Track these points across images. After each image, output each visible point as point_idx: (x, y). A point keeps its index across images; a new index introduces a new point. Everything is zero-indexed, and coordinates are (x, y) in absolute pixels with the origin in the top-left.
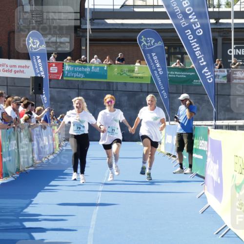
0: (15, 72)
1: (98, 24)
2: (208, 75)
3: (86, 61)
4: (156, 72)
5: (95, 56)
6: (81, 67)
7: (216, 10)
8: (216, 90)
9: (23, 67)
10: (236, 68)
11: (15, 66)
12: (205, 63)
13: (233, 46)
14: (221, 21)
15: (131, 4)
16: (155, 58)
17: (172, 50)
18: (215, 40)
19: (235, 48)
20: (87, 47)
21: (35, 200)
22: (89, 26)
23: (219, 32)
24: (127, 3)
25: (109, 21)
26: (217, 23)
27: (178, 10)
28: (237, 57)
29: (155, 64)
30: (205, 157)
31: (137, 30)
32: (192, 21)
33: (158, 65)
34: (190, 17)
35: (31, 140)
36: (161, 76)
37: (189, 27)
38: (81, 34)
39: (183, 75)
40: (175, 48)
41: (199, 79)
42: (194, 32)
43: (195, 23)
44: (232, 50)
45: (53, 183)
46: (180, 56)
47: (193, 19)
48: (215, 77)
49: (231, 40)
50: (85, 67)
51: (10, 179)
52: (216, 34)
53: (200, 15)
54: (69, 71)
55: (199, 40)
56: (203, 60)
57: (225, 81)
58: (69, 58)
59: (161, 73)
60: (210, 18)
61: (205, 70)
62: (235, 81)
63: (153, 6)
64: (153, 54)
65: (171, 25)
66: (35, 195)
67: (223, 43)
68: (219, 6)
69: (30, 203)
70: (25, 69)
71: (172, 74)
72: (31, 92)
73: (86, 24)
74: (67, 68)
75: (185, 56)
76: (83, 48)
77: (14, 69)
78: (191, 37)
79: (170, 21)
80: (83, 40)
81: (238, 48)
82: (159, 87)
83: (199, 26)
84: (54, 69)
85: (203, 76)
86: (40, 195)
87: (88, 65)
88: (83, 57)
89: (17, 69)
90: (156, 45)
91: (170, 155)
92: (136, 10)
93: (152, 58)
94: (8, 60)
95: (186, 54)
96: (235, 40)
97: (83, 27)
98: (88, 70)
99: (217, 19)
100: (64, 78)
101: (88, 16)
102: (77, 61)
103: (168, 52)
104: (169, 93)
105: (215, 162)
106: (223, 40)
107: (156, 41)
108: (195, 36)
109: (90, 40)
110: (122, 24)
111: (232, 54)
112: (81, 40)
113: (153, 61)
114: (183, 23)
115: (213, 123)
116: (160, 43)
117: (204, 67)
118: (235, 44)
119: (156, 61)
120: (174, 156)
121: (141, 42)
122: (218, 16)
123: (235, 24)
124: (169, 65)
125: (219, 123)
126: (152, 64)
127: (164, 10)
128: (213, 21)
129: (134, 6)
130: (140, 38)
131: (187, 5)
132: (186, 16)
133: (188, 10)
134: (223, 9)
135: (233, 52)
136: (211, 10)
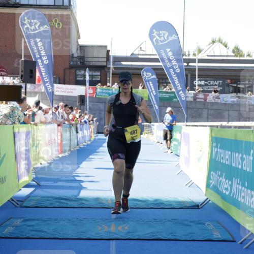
0: (68, 92)
1: (117, 65)
2: (183, 95)
3: (109, 86)
4: (152, 93)
5: (116, 84)
6: (107, 90)
7: (187, 58)
8: (187, 105)
9: (73, 89)
10: (199, 92)
11: (68, 89)
12: (180, 89)
13: (197, 79)
14: (190, 64)
15: (137, 53)
16: (151, 85)
17: (161, 81)
18: (187, 75)
19: (198, 80)
20: (110, 78)
21: (81, 166)
22: (111, 66)
23: (189, 71)
24: (135, 53)
25: (124, 63)
26: (188, 65)
27: (165, 57)
28: (200, 85)
29: (151, 88)
30: (180, 144)
31: (140, 69)
32: (173, 64)
33: (153, 89)
34: (173, 61)
35: (77, 132)
36: (154, 96)
37: (172, 67)
38: (107, 70)
39: (167, 96)
40: (163, 80)
41: (177, 98)
42: (174, 70)
43: (175, 65)
44: (197, 81)
45: (91, 157)
46: (165, 84)
47: (174, 62)
48: (186, 97)
49: (196, 75)
50: (109, 90)
51: (67, 154)
52: (187, 72)
53: (178, 61)
54: (100, 92)
55: (178, 75)
56: (179, 87)
57: (192, 99)
58: (99, 84)
59: (154, 94)
60: (184, 62)
61: (181, 92)
62: (198, 100)
63: (150, 55)
64: (150, 83)
65: (161, 66)
66: (81, 163)
67: (191, 78)
68: (189, 55)
69: (78, 167)
70: (74, 91)
71: (161, 95)
72: (78, 104)
73: (110, 65)
74: (98, 90)
75: (169, 84)
76: (108, 79)
77: (67, 90)
78: (172, 73)
79: (160, 64)
80: (108, 74)
81: (200, 80)
82: (153, 102)
83: (177, 67)
84: (91, 91)
85: (180, 96)
86: (84, 163)
87: (111, 89)
88: (108, 84)
89: (69, 91)
90: (152, 77)
91: (159, 142)
92: (140, 57)
93: (150, 85)
94: (63, 85)
95: (170, 83)
96: (198, 75)
97: (108, 66)
98: (111, 92)
99: (188, 63)
100: (97, 96)
101: (111, 60)
102: (105, 87)
103: (158, 82)
104: (159, 106)
105: (186, 145)
106: (191, 75)
107: (152, 75)
108: (175, 73)
109: (112, 74)
110: (132, 65)
111: (197, 84)
112: (106, 74)
113: (150, 86)
114: (169, 65)
115: (185, 123)
116: (154, 76)
117: (180, 91)
118: (198, 78)
119: (152, 87)
120: (161, 143)
121: (143, 75)
122: (188, 61)
123: (198, 66)
124: (159, 89)
125: (188, 124)
126: (150, 88)
127: (157, 57)
128: (185, 64)
129: (139, 54)
130: (143, 72)
131: (171, 55)
132: (170, 61)
133: (172, 58)
134: (191, 57)
135: (197, 82)
136: (184, 57)
